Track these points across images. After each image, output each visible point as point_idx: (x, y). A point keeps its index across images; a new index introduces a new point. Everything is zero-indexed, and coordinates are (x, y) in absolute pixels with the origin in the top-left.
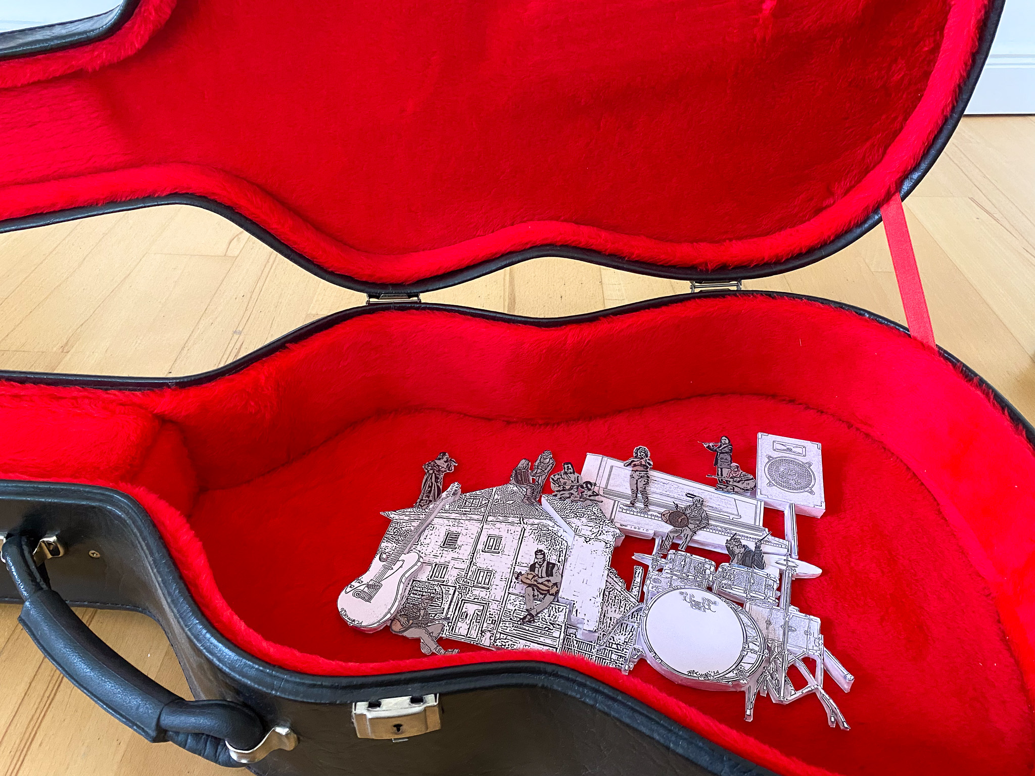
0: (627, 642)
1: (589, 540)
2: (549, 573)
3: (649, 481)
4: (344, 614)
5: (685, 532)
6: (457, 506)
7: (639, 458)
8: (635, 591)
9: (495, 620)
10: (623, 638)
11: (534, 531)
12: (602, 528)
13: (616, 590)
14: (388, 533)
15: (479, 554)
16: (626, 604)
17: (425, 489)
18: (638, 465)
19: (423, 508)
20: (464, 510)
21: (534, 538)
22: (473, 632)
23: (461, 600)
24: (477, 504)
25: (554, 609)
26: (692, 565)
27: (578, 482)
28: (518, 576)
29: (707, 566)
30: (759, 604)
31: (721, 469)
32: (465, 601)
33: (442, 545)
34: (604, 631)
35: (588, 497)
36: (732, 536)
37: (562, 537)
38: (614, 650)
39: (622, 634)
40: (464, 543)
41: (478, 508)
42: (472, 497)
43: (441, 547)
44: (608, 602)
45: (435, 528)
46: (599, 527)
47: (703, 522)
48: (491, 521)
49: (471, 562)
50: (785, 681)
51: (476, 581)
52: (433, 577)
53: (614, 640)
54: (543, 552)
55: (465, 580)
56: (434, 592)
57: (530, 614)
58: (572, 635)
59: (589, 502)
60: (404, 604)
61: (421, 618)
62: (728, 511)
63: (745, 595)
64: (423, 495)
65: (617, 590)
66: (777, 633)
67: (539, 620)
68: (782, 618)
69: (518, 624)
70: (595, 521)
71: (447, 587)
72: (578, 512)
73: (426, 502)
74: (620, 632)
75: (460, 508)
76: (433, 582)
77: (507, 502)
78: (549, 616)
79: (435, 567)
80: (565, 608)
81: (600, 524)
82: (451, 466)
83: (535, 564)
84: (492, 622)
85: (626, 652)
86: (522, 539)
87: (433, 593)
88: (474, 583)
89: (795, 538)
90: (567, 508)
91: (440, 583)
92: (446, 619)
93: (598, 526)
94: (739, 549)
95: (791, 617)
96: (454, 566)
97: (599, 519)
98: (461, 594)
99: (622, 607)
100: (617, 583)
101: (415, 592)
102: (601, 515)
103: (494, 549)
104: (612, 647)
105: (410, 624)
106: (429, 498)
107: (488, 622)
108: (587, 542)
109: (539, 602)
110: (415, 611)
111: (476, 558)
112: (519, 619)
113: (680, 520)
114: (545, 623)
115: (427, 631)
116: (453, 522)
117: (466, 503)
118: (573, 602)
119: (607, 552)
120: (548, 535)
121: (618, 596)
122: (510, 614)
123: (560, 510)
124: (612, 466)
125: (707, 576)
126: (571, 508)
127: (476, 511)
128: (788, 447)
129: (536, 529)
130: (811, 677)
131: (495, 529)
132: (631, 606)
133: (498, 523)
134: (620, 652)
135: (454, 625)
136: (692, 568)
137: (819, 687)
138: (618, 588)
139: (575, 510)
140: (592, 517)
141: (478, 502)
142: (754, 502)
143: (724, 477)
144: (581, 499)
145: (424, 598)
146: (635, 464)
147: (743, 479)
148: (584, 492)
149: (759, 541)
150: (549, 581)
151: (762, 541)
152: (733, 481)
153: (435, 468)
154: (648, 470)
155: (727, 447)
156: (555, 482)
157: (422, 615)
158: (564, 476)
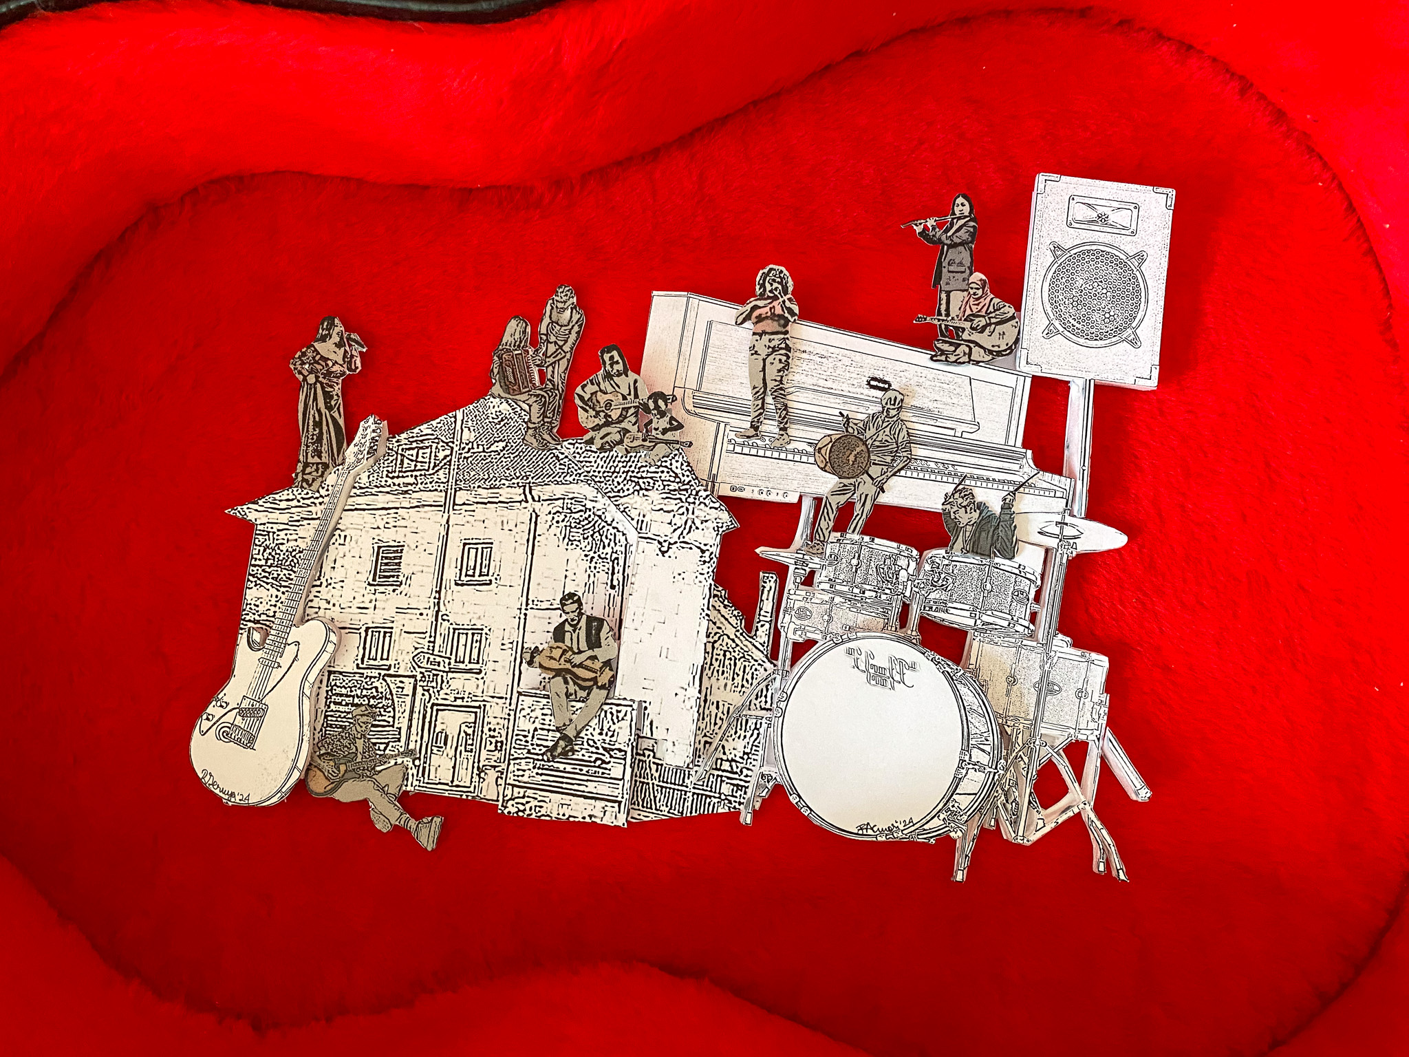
0: (748, 754)
1: (669, 548)
2: (594, 642)
3: (790, 361)
4: (210, 782)
5: (862, 489)
6: (385, 473)
7: (769, 298)
9: (502, 742)
10: (740, 744)
11: (556, 518)
12: (693, 513)
13: (725, 637)
14: (253, 562)
15: (450, 592)
16: (745, 666)
17: (307, 434)
18: (767, 318)
19: (314, 487)
20: (401, 481)
21: (558, 535)
22: (463, 772)
23: (429, 705)
24: (427, 460)
25: (609, 716)
26: (872, 564)
27: (636, 396)
28: (532, 657)
29: (903, 562)
30: (996, 640)
31: (948, 293)
32: (438, 708)
33: (371, 580)
34: (705, 736)
35: (660, 436)
36: (957, 481)
37: (614, 524)
38: (725, 774)
39: (739, 738)
40: (415, 569)
41: (431, 472)
42: (414, 445)
43: (369, 584)
44: (712, 667)
45: (348, 539)
46: (687, 510)
47: (901, 455)
48: (464, 504)
49: (437, 612)
50: (1030, 802)
51: (453, 657)
52: (366, 659)
53: (724, 753)
54: (576, 598)
55: (431, 659)
56: (375, 694)
57: (565, 737)
58: (647, 753)
59: (661, 449)
60: (321, 730)
61: (360, 756)
62: (956, 413)
63: (971, 622)
64: (305, 453)
65: (729, 637)
66: (1026, 702)
67: (582, 744)
68: (1037, 666)
69: (543, 760)
70: (678, 496)
71: (398, 679)
72: (642, 478)
73: (317, 470)
74: (736, 733)
75: (393, 478)
76: (369, 671)
77: (493, 448)
78: (601, 734)
79: (367, 635)
80: (629, 709)
81: (689, 503)
83: (563, 624)
84: (496, 746)
85: (747, 776)
86: (533, 540)
87: (374, 697)
88: (449, 664)
89: (1086, 472)
90: (617, 470)
91: (383, 672)
92: (408, 753)
93: (683, 510)
94: (968, 515)
95: (1055, 661)
96: (405, 629)
97: (686, 490)
98: (428, 691)
99: (738, 675)
100: (727, 619)
101: (339, 699)
102: (690, 478)
103: (480, 575)
104: (722, 768)
105: (342, 773)
106: (320, 457)
107: (488, 747)
108: (663, 553)
109: (579, 705)
110: (345, 742)
111: (446, 602)
112: (544, 750)
113: (852, 458)
114: (594, 750)
115: (376, 783)
116: (385, 517)
117: (402, 461)
118: (644, 705)
119: (705, 572)
120: (586, 522)
121: (731, 650)
122: (527, 742)
123: (603, 479)
124: (710, 323)
125: (902, 587)
126: (626, 469)
127: (428, 481)
128: (1101, 210)
129: (561, 510)
130: (1076, 785)
131: (475, 524)
132: (756, 670)
133: (479, 505)
134: (736, 776)
135: (425, 763)
136: (872, 571)
137: (1087, 806)
138: (731, 631)
139: (635, 474)
140: (670, 488)
141: (428, 455)
142: (1010, 379)
143: (953, 318)
144: (647, 443)
145: (358, 711)
146: (760, 315)
147: (993, 320)
148: (651, 422)
149: (1011, 489)
150: (594, 658)
151: (1016, 490)
152: (971, 328)
153: (319, 367)
154: (789, 328)
155: (964, 225)
156: (587, 405)
157: (360, 750)
158: (605, 385)
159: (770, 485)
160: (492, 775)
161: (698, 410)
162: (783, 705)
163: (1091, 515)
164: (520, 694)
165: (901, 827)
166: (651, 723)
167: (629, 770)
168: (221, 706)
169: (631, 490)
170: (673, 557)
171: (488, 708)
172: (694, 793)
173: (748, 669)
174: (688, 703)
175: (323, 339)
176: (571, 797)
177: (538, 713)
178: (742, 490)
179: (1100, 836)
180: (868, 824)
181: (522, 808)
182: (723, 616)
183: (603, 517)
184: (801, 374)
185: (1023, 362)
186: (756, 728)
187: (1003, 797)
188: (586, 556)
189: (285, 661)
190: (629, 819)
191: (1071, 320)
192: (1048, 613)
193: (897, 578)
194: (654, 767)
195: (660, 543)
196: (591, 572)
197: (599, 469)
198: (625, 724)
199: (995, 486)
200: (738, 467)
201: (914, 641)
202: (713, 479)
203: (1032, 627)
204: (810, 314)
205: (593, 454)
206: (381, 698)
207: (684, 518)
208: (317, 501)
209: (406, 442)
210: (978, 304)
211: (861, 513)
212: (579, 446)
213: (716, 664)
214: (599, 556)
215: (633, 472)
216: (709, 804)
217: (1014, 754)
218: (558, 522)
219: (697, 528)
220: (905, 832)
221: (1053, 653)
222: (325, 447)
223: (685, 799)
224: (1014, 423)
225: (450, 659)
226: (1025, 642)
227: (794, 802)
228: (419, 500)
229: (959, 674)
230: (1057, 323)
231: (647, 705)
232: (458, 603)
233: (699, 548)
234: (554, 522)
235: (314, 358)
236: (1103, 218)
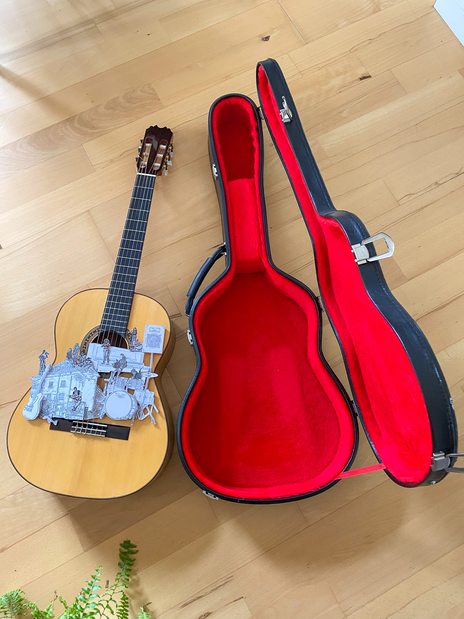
0: (102, 409)
2: (79, 394)
3: (109, 352)
5: (119, 370)
7: (106, 343)
8: (104, 392)
13: (99, 393)
15: (59, 388)
17: (40, 367)
18: (106, 346)
19: (41, 374)
22: (61, 414)
23: (56, 405)
26: (121, 381)
27: (86, 358)
28: (70, 397)
29: (125, 380)
30: (138, 391)
31: (133, 341)
34: (95, 407)
35: (89, 364)
38: (98, 412)
39: (100, 407)
40: (55, 385)
43: (48, 388)
45: (46, 382)
48: (62, 375)
49: (58, 391)
50: (142, 414)
53: (98, 409)
54: (76, 388)
56: (49, 403)
57: (74, 408)
59: (89, 366)
60: (41, 409)
62: (133, 358)
63: (135, 388)
64: (40, 370)
66: (142, 400)
68: (144, 394)
69: (71, 411)
71: (52, 401)
73: (42, 372)
77: (66, 367)
79: (48, 395)
82: (47, 356)
83: (74, 391)
85: (101, 412)
86: (71, 380)
94: (134, 373)
96: (53, 394)
97: (93, 371)
101: (43, 405)
103: (64, 386)
105: (43, 415)
106: (42, 370)
107: (64, 410)
109: (76, 403)
110: (44, 411)
115: (48, 416)
116: (51, 378)
117: (53, 370)
119: (95, 383)
128: (155, 329)
130: (149, 411)
135: (55, 413)
137: (150, 414)
143: (133, 345)
144: (87, 365)
145: (46, 406)
147: (139, 345)
148: (88, 362)
150: (79, 396)
151: (141, 369)
152: (136, 346)
153: (42, 357)
154: (109, 347)
155: (135, 332)
156: (78, 360)
157: (46, 412)
158: (81, 357)
160: (65, 414)
162: (106, 401)
164: (69, 402)
165: (122, 417)
167: (83, 412)
168: (27, 406)
169: (85, 372)
171: (64, 405)
172: (94, 415)
174: (92, 402)
176: (75, 416)
179: (152, 418)
180: (118, 417)
181: (68, 418)
182: (98, 389)
183: (81, 376)
186: (103, 406)
187: (138, 413)
189: (36, 399)
190: (83, 419)
191: (150, 345)
192: (146, 386)
193: (124, 383)
194: (87, 411)
195: (89, 379)
196: (80, 384)
201: (126, 391)
202: (97, 370)
203: (144, 389)
207: (92, 375)
209: (54, 367)
210: (137, 343)
211: (119, 373)
213: (97, 396)
214: (81, 382)
217: (140, 407)
218: (75, 377)
219: (94, 377)
224: (142, 359)
225: (59, 398)
226: (142, 391)
227: (107, 415)
228: (56, 375)
229: (132, 396)
231: (86, 402)
232: (61, 390)
233: (94, 380)
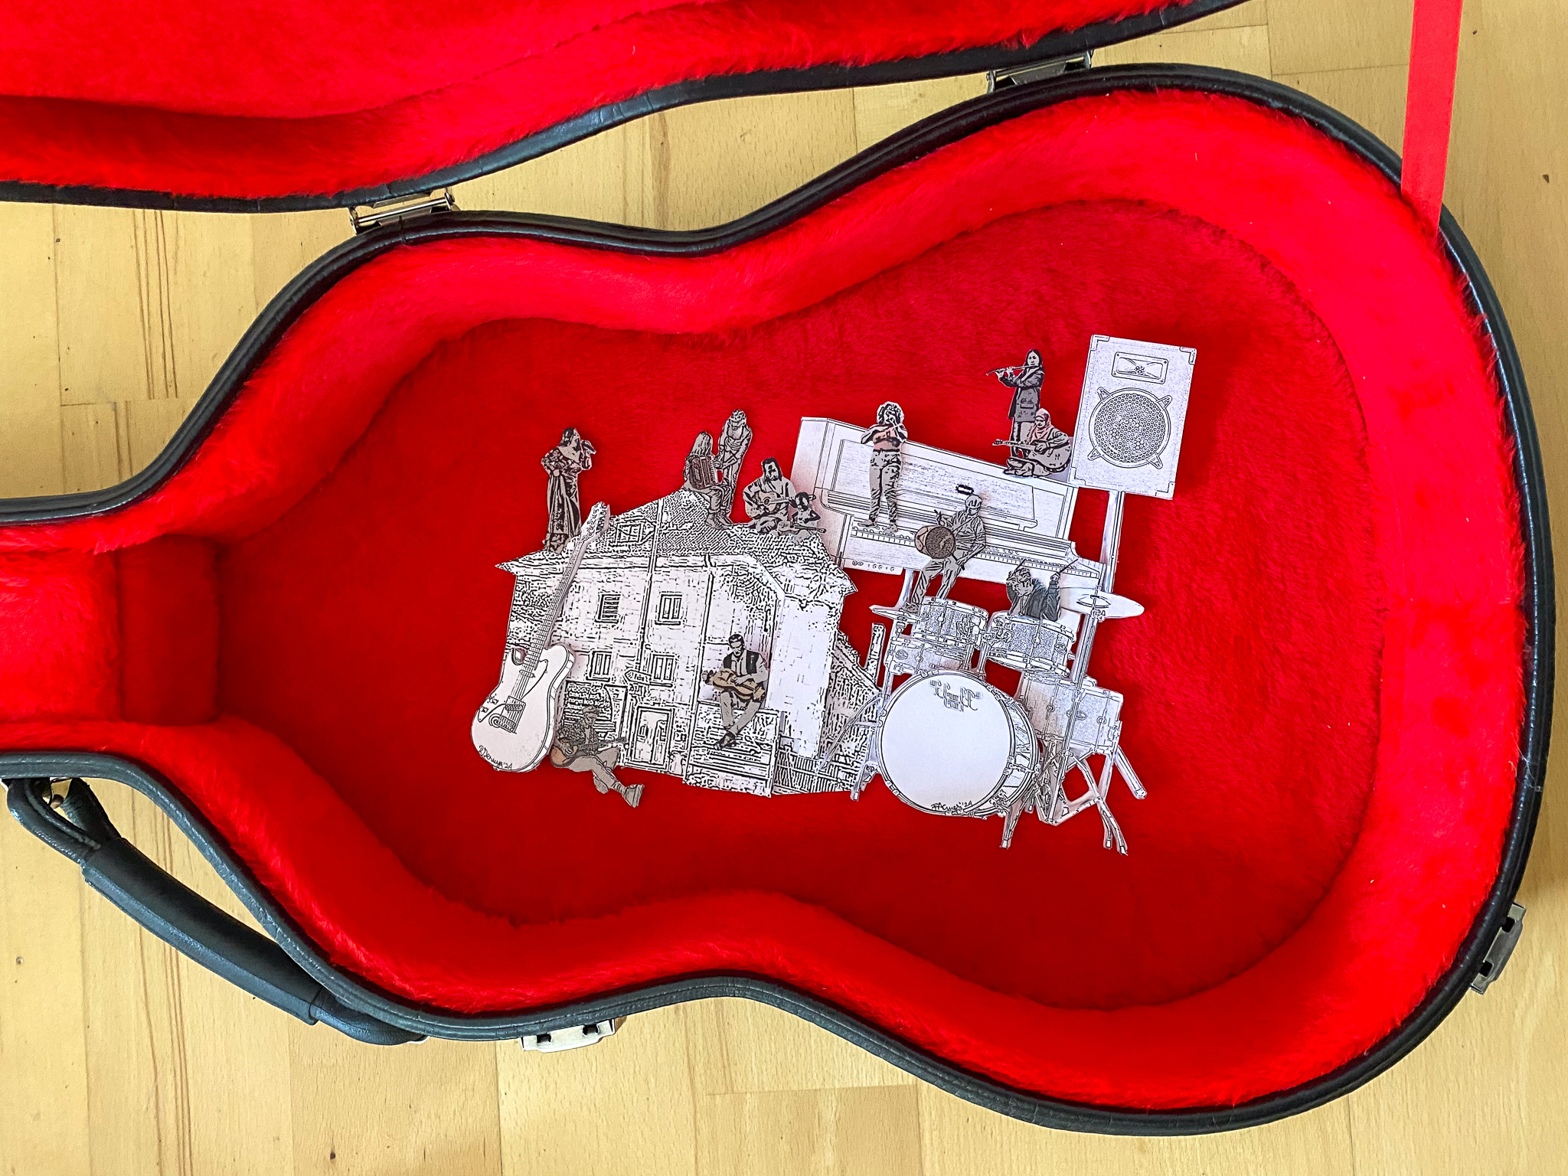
0: (858, 752)
1: (807, 605)
2: (751, 669)
3: (900, 471)
4: (485, 754)
5: (948, 567)
6: (608, 543)
7: (886, 425)
8: (872, 668)
9: (685, 735)
10: (853, 745)
11: (727, 579)
12: (825, 580)
13: (845, 669)
14: (515, 603)
15: (651, 629)
16: (858, 690)
17: (554, 513)
18: (884, 439)
19: (558, 551)
20: (619, 548)
21: (728, 591)
22: (658, 754)
23: (636, 707)
24: (637, 534)
25: (761, 721)
26: (954, 621)
27: (787, 495)
28: (708, 678)
29: (976, 620)
30: (1041, 679)
31: (1020, 424)
32: (642, 709)
33: (597, 618)
34: (828, 738)
35: (803, 524)
36: (1018, 563)
37: (768, 585)
38: (841, 765)
39: (852, 740)
40: (628, 612)
41: (640, 543)
42: (629, 523)
43: (596, 621)
44: (835, 690)
45: (581, 588)
46: (821, 578)
47: (978, 544)
48: (662, 567)
49: (642, 643)
50: (1059, 795)
51: (653, 675)
52: (592, 674)
53: (841, 751)
54: (740, 638)
55: (638, 676)
56: (599, 698)
57: (729, 734)
58: (786, 748)
59: (804, 533)
60: (561, 721)
61: (587, 741)
62: (1020, 513)
63: (1024, 665)
64: (552, 526)
65: (848, 669)
66: (1060, 724)
67: (742, 739)
68: (1070, 699)
69: (714, 749)
70: (815, 568)
71: (615, 688)
72: (789, 553)
73: (560, 539)
74: (850, 737)
75: (613, 546)
76: (595, 682)
77: (684, 527)
78: (754, 733)
79: (593, 656)
80: (775, 717)
81: (822, 573)
82: (586, 457)
83: (730, 656)
84: (681, 738)
85: (856, 767)
86: (710, 593)
87: (598, 700)
88: (650, 679)
89: (1114, 560)
90: (772, 547)
91: (604, 683)
92: (621, 739)
93: (818, 578)
94: (1025, 588)
95: (1083, 696)
96: (620, 654)
97: (821, 564)
98: (635, 697)
99: (853, 696)
100: (847, 657)
101: (573, 701)
102: (823, 555)
103: (672, 618)
104: (839, 761)
105: (575, 751)
106: (562, 530)
107: (676, 738)
108: (802, 608)
109: (740, 712)
110: (578, 731)
111: (649, 636)
112: (715, 742)
113: (942, 544)
114: (750, 744)
115: (598, 759)
116: (607, 574)
117: (620, 534)
118: (785, 714)
119: (832, 623)
120: (748, 582)
121: (849, 678)
122: (703, 735)
123: (761, 554)
124: (843, 441)
125: (973, 638)
126: (778, 547)
127: (638, 549)
128: (1139, 364)
129: (730, 573)
130: (1094, 785)
131: (670, 581)
132: (866, 693)
133: (673, 568)
134: (849, 767)
135: (632, 747)
136: (953, 626)
137: (1101, 801)
138: (849, 665)
139: (784, 551)
140: (809, 562)
141: (638, 531)
142: (1062, 489)
143: (1022, 443)
144: (793, 529)
145: (587, 710)
146: (879, 437)
147: (1052, 445)
148: (797, 514)
149: (1058, 570)
150: (751, 680)
151: (1061, 571)
152: (1035, 450)
153: (562, 464)
154: (899, 447)
155: (1034, 373)
156: (752, 501)
157: (588, 736)
158: (765, 487)
159: (881, 562)
160: (678, 757)
161: (831, 505)
162: (883, 719)
163: (1117, 590)
164: (699, 702)
165: (963, 807)
166: (790, 727)
167: (773, 759)
168: (493, 702)
169: (781, 563)
170: (809, 611)
171: (676, 711)
172: (819, 777)
173: (860, 693)
174: (817, 715)
175: (565, 444)
176: (733, 775)
177: (711, 716)
178: (861, 564)
179: (1110, 822)
180: (940, 804)
181: (699, 780)
182: (844, 654)
183: (760, 580)
184: (908, 481)
185: (1072, 477)
186: (864, 734)
187: (1039, 791)
188: (747, 607)
189: (538, 673)
190: (773, 792)
191: (1110, 447)
192: (1081, 661)
193: (971, 632)
194: (791, 758)
195: (800, 601)
196: (751, 619)
197: (759, 546)
198: (772, 727)
199: (1046, 568)
200: (858, 547)
201: (981, 678)
202: (840, 556)
203: (1068, 671)
204: (916, 436)
205: (755, 536)
206: (603, 701)
207: (818, 583)
208: (560, 561)
209: (623, 521)
210: (1041, 433)
211: (947, 584)
212: (745, 529)
213: (838, 688)
214: (757, 607)
215: (783, 549)
216: (829, 785)
217: (1049, 761)
218: (728, 582)
219: (827, 591)
220: (966, 811)
221: (1082, 691)
222: (566, 523)
223: (812, 781)
224: (1063, 521)
225: (650, 676)
226: (1062, 681)
227: (888, 786)
228: (631, 563)
229: (1011, 702)
230: (1099, 449)
231: (787, 714)
232: (657, 637)
233: (828, 605)
234: (726, 582)
235: (558, 457)
236: (1139, 370)
